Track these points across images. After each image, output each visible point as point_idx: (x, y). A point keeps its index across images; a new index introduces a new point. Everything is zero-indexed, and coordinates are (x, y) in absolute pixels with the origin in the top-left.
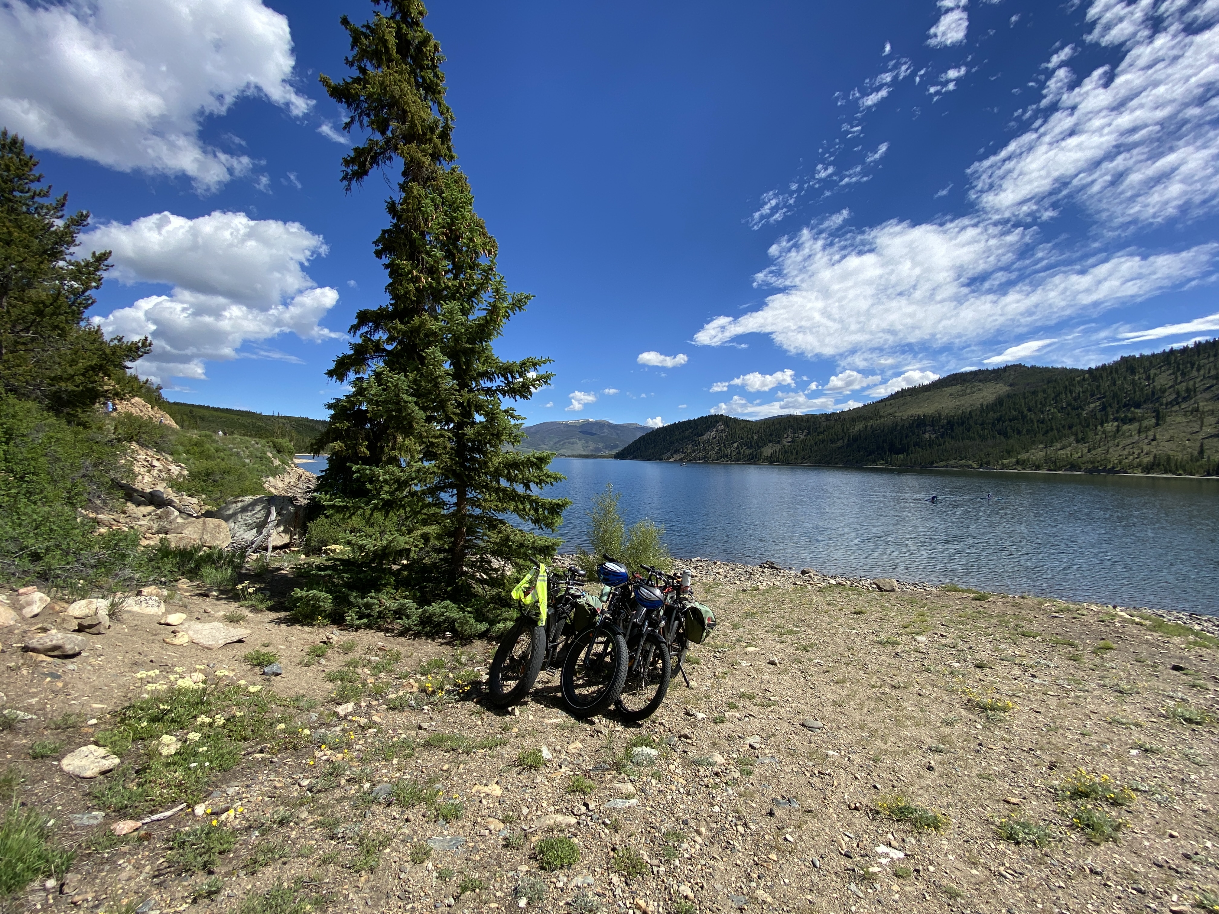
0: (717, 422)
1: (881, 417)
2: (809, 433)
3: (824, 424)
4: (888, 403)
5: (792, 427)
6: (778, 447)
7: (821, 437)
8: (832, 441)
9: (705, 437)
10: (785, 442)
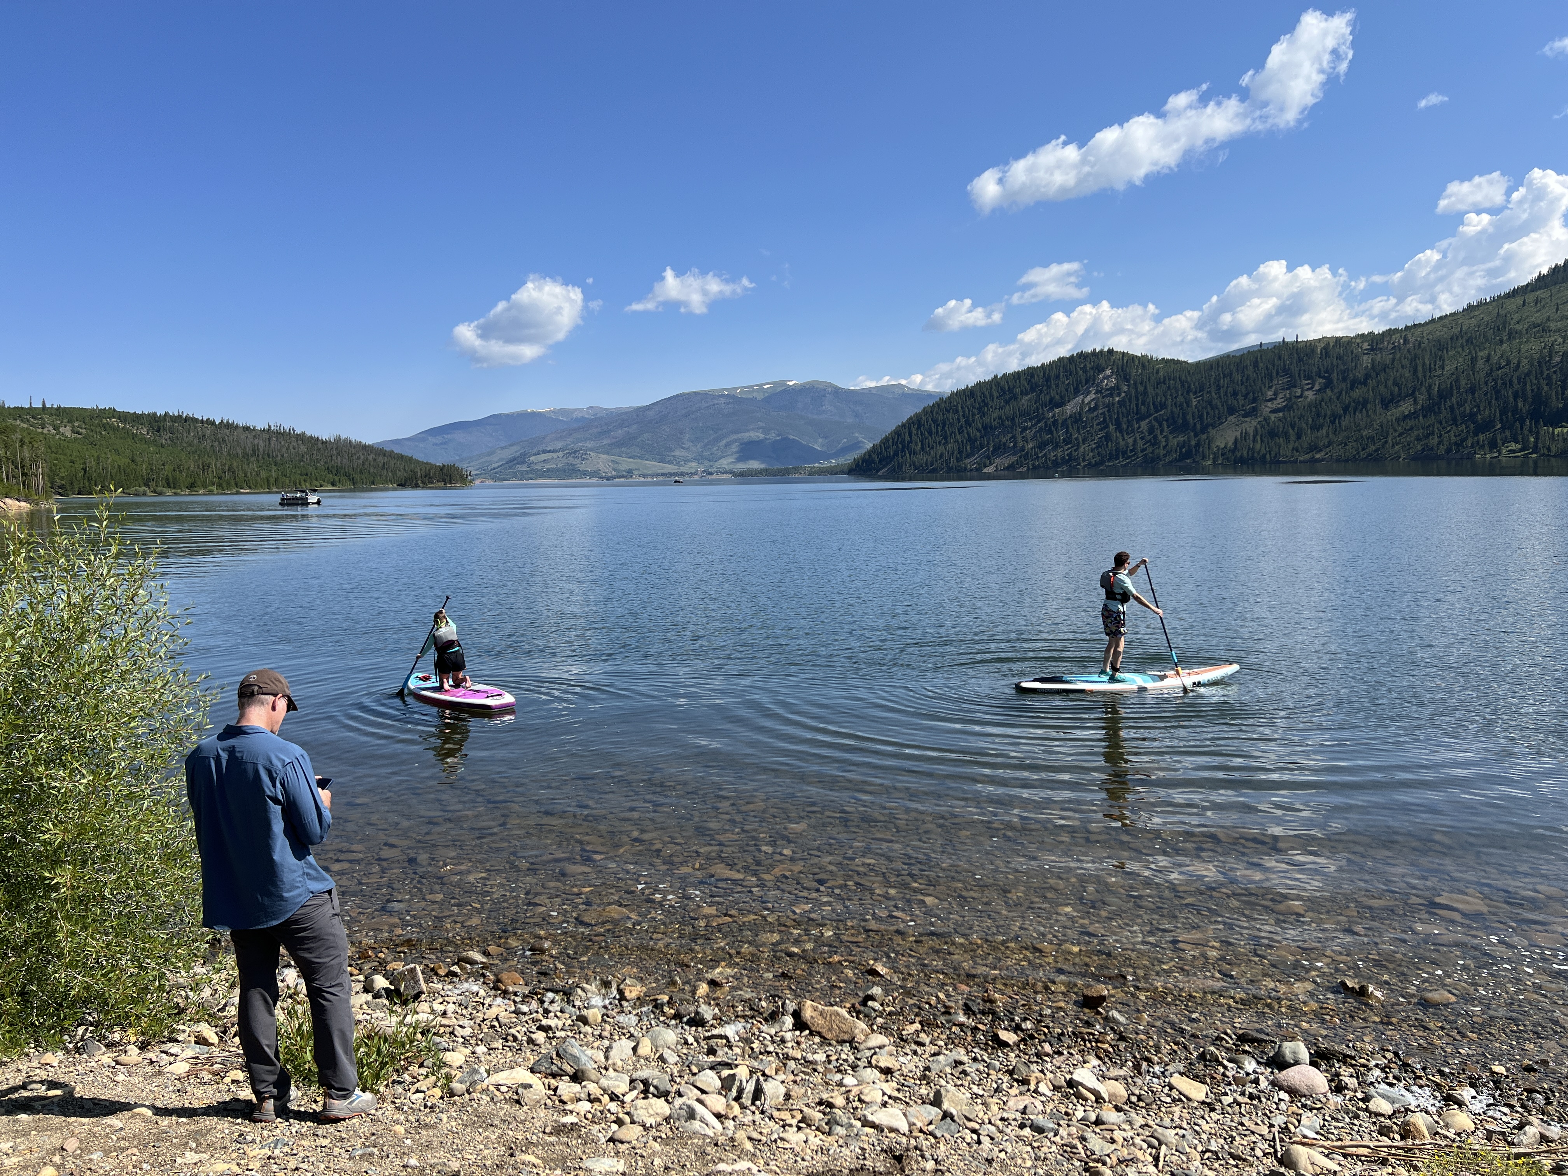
0: (1101, 370)
1: (1511, 335)
2: (1329, 384)
3: (1366, 360)
4: (1530, 297)
5: (1286, 371)
6: (1250, 425)
7: (1357, 393)
8: (1386, 403)
9: (1071, 408)
10: (1266, 408)
